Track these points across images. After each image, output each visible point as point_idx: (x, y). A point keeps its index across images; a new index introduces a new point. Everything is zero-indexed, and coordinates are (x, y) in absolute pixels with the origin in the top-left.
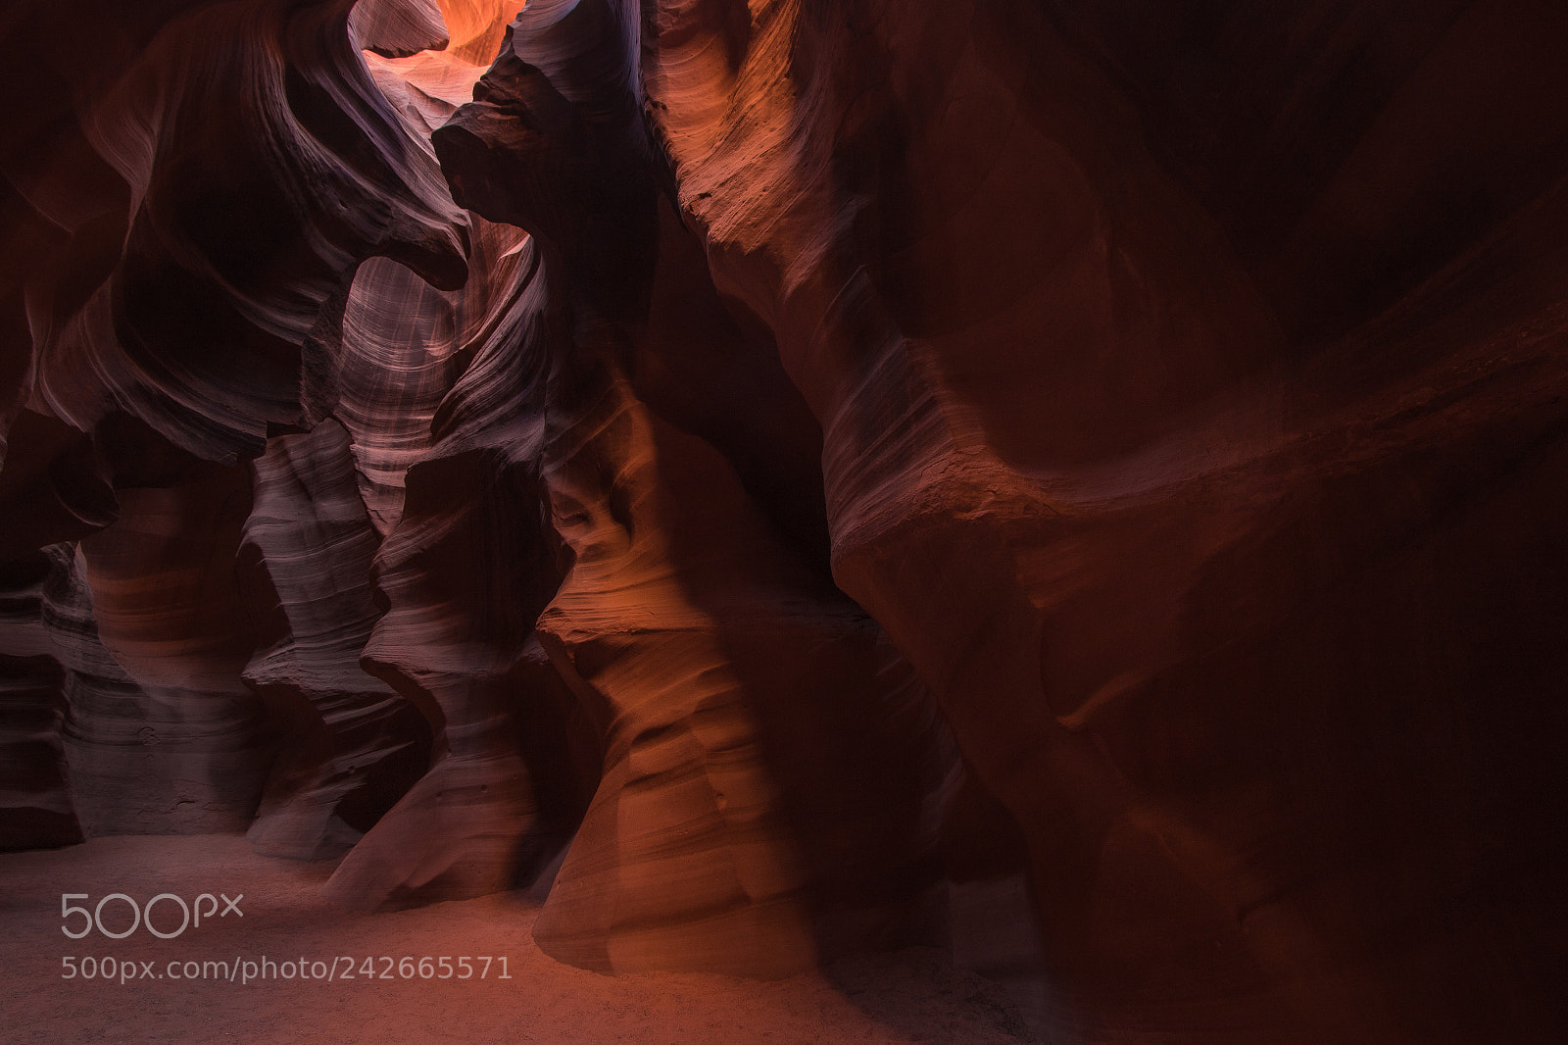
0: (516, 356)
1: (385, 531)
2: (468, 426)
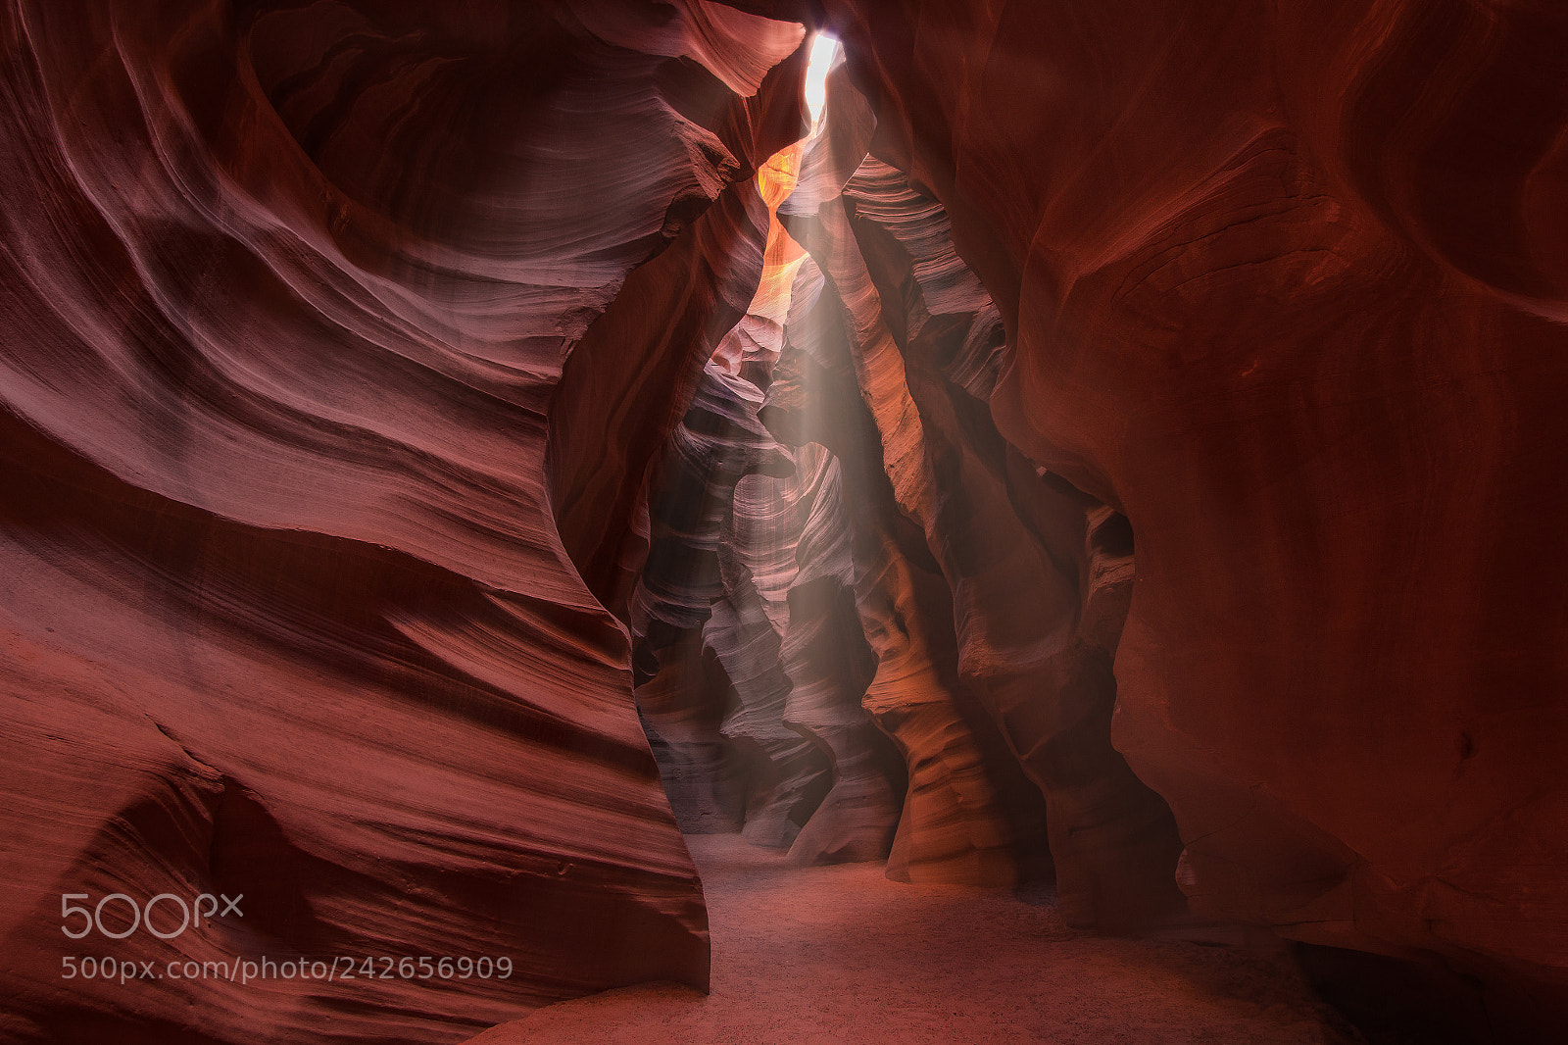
0: (836, 507)
1: (782, 633)
2: (816, 560)
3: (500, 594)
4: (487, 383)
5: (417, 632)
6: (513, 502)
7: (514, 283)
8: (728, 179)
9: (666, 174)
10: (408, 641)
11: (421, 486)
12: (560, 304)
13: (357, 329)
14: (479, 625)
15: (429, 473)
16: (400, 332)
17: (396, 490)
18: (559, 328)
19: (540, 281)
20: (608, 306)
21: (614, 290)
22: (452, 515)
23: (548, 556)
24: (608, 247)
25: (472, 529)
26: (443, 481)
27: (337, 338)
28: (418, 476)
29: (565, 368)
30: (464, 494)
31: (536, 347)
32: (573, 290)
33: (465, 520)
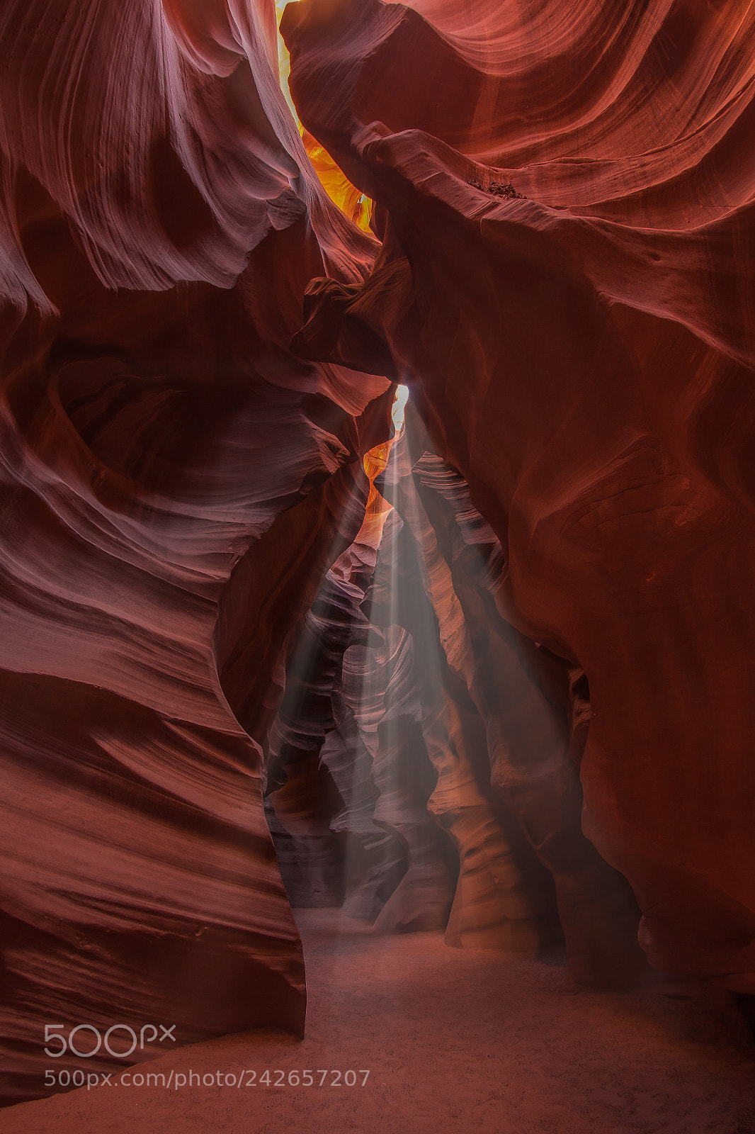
1: (374, 756)
2: (397, 704)
3: (175, 722)
4: (181, 581)
5: (113, 748)
6: (190, 659)
7: (203, 520)
8: (343, 462)
9: (304, 458)
10: (106, 754)
11: (129, 646)
12: (232, 533)
13: (99, 545)
14: (158, 744)
15: (135, 638)
16: (129, 548)
17: (110, 649)
18: (231, 548)
19: (221, 519)
20: (263, 535)
21: (267, 525)
22: (148, 666)
23: (210, 695)
24: (266, 499)
25: (161, 676)
26: (145, 643)
27: (84, 550)
28: (128, 639)
29: (233, 573)
30: (158, 652)
31: (215, 559)
32: (242, 525)
33: (155, 670)
